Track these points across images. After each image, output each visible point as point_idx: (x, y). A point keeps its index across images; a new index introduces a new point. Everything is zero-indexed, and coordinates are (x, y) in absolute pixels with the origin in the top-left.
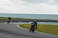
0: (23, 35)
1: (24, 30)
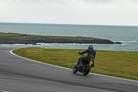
0: (24, 75)
1: (26, 62)
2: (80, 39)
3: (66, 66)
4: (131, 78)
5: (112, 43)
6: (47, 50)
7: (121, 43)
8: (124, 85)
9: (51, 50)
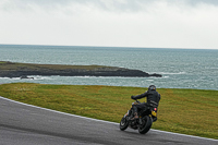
2: (96, 69)
3: (74, 112)
4: (176, 131)
5: (147, 75)
6: (44, 86)
7: (160, 76)
8: (165, 141)
9: (49, 87)
